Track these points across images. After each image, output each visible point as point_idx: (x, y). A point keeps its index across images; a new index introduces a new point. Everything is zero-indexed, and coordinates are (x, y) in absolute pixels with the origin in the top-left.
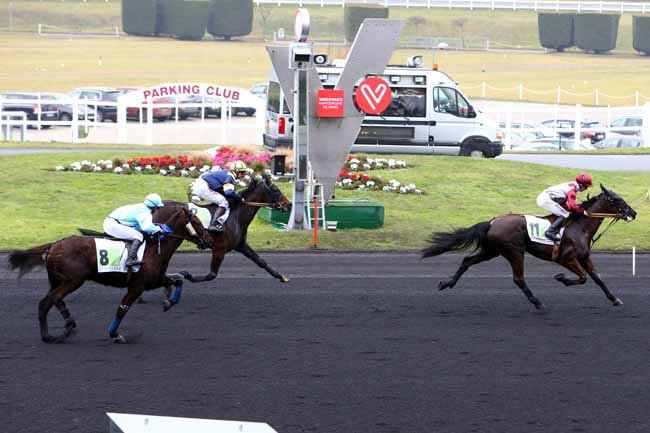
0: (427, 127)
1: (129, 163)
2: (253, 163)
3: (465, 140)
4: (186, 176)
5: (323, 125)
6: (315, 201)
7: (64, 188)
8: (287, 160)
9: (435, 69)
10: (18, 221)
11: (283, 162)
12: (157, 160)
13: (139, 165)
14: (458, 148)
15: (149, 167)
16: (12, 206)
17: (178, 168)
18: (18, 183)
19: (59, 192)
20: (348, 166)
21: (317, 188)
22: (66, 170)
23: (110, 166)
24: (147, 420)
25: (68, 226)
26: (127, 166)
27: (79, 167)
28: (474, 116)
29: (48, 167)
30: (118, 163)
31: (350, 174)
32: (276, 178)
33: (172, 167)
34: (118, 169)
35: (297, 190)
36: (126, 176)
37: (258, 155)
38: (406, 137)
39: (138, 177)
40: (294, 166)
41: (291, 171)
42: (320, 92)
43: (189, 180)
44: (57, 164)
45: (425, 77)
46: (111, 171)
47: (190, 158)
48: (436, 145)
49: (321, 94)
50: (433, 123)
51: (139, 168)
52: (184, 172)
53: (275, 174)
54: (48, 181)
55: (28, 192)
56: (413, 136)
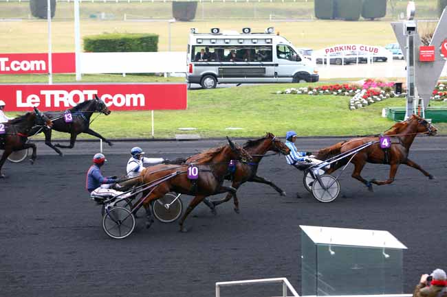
0: (273, 67)
1: (317, 89)
2: (385, 87)
3: (296, 73)
4: (348, 95)
5: (423, 66)
6: (419, 108)
7: (282, 103)
8: (403, 86)
9: (278, 35)
10: (258, 122)
11: (401, 87)
12: (331, 87)
13: (322, 90)
14: (292, 78)
15: (327, 91)
16: (254, 113)
17: (343, 91)
18: (257, 101)
19: (279, 105)
20: (438, 88)
21: (420, 100)
22: (282, 93)
23: (306, 91)
24: (321, 230)
25: (283, 124)
26: (315, 90)
27: (289, 92)
28: (300, 60)
29: (273, 92)
30: (310, 89)
31: (439, 92)
32: (397, 95)
33: (340, 91)
34: (311, 92)
35: (409, 102)
36: (315, 96)
37: (387, 83)
38: (261, 73)
39: (321, 97)
40: (407, 89)
41: (405, 91)
42: (421, 47)
43: (349, 97)
44: (277, 90)
45: (271, 39)
46: (306, 93)
47: (349, 86)
48: (279, 77)
49: (422, 48)
50: (277, 65)
51: (322, 92)
52: (346, 93)
53: (396, 93)
54: (272, 99)
55: (262, 106)
56: (265, 72)
